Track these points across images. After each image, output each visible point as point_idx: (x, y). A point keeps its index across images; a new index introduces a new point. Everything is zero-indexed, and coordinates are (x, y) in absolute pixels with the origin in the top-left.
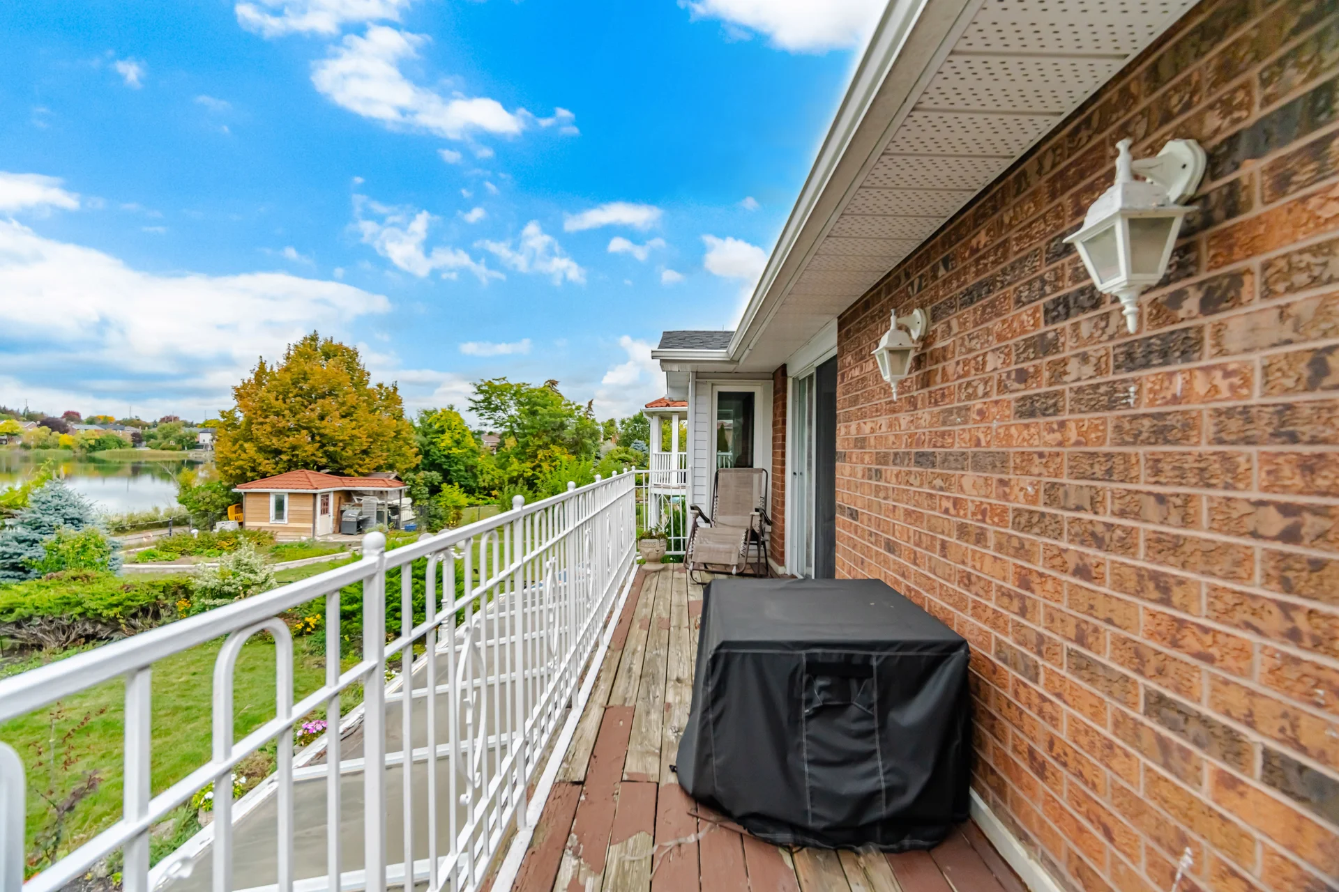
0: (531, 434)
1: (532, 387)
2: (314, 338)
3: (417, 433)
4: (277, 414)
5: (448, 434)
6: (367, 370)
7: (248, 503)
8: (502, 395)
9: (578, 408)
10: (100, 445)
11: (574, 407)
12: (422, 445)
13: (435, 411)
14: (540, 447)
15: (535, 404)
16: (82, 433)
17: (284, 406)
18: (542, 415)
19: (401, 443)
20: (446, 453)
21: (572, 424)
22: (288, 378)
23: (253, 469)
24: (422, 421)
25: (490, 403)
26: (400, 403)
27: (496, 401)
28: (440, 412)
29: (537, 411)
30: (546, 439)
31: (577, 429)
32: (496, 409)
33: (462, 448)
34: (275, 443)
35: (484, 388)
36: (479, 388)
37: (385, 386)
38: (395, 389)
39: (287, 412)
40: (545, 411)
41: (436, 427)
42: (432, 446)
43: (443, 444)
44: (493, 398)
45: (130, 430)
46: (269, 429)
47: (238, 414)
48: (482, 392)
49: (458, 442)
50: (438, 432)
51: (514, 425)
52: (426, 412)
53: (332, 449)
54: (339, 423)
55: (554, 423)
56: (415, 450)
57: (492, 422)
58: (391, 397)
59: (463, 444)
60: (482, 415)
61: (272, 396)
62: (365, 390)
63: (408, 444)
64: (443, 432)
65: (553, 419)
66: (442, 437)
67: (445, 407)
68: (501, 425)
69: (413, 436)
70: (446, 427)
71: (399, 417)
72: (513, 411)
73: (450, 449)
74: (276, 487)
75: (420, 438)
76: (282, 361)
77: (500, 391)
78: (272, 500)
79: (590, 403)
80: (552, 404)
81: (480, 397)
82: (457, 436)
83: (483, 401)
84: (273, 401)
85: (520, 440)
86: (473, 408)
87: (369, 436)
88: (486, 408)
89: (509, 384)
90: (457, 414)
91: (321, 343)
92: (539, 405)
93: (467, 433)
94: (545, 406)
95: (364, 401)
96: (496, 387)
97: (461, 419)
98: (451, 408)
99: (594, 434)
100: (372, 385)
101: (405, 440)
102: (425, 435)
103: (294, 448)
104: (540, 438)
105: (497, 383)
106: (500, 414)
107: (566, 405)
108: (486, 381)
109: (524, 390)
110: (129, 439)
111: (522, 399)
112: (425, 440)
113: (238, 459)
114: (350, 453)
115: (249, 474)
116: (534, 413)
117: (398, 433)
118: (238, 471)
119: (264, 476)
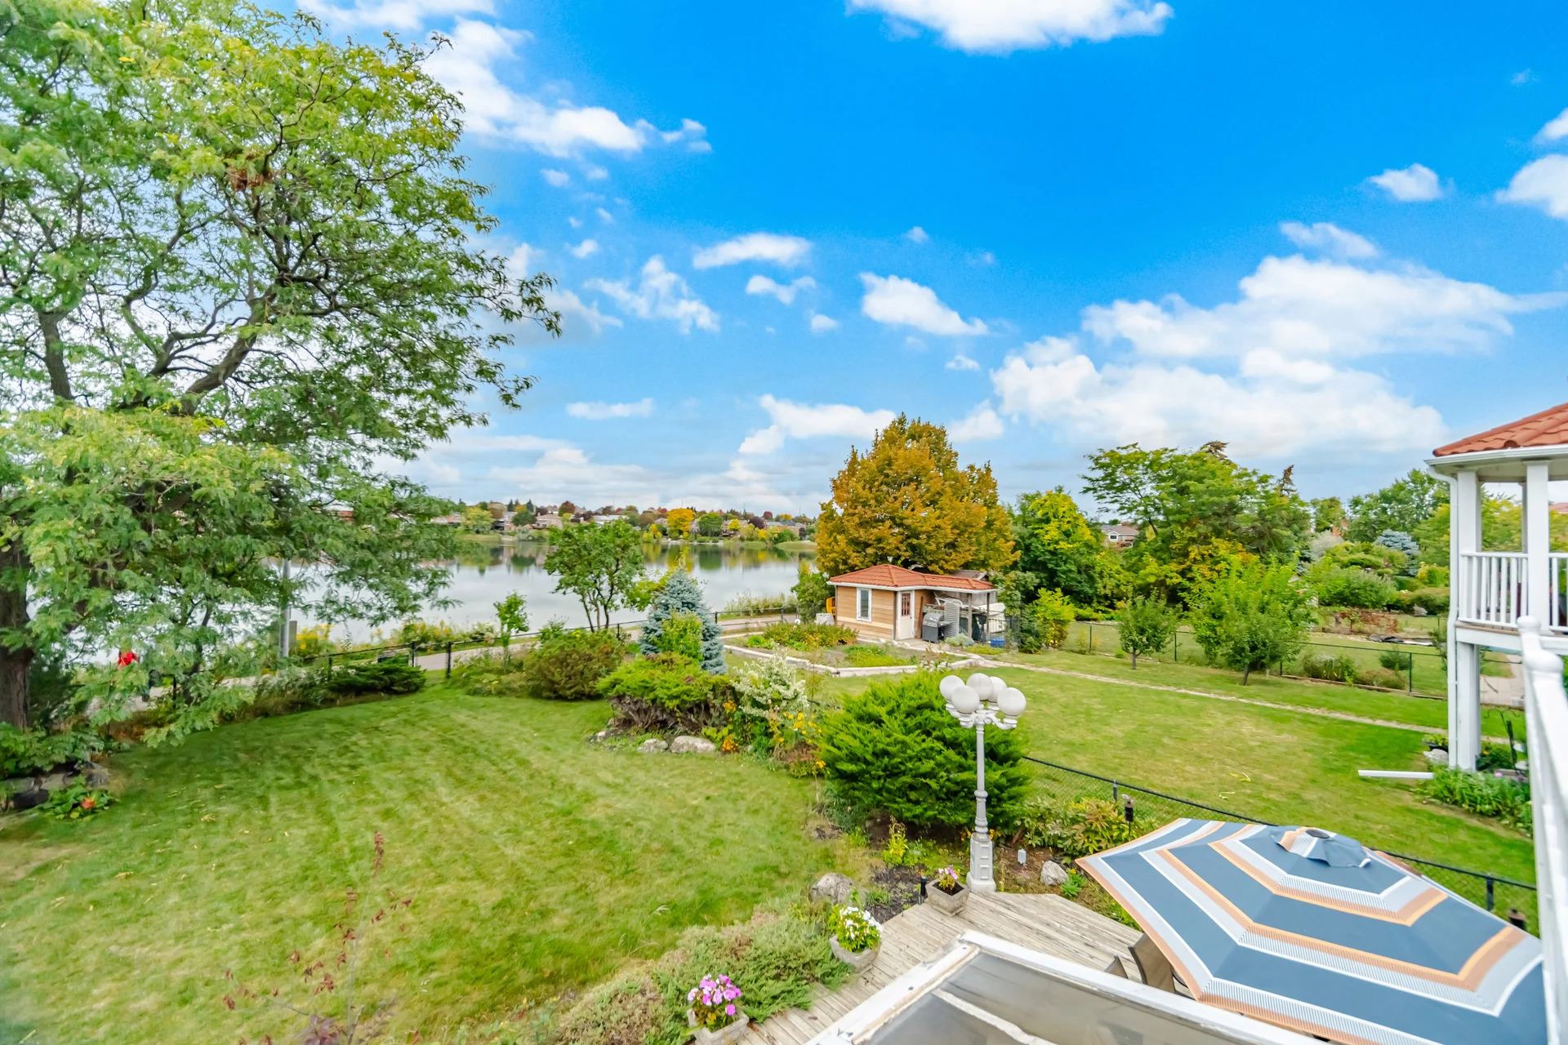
0: (1179, 522)
1: (1177, 453)
2: (902, 421)
3: (1015, 523)
4: (865, 504)
5: (1054, 524)
6: (954, 450)
7: (840, 596)
8: (1131, 467)
9: (1263, 480)
10: (780, 538)
11: (1255, 479)
12: (1022, 538)
13: (1038, 495)
14: (1193, 541)
15: (1184, 477)
16: (773, 528)
17: (870, 496)
18: (1196, 493)
19: (995, 534)
20: (1051, 548)
21: (1250, 507)
22: (873, 465)
23: (845, 563)
24: (1023, 509)
25: (1114, 481)
26: (994, 487)
27: (1122, 477)
28: (1044, 496)
29: (1187, 487)
30: (1203, 528)
31: (1261, 513)
32: (1124, 487)
33: (1074, 542)
34: (862, 535)
35: (1103, 461)
36: (1096, 460)
37: (977, 467)
38: (988, 470)
39: (873, 502)
40: (1201, 487)
41: (1039, 514)
42: (1034, 539)
43: (1047, 537)
44: (1118, 474)
45: (799, 526)
46: (857, 520)
47: (835, 506)
48: (1102, 466)
49: (1067, 534)
50: (1040, 521)
51: (1151, 509)
52: (1026, 497)
53: (917, 541)
54: (924, 513)
55: (1217, 504)
56: (1012, 543)
57: (1117, 506)
58: (984, 481)
59: (1073, 537)
60: (1101, 497)
61: (859, 486)
62: (952, 473)
63: (1004, 537)
64: (1048, 521)
65: (1215, 499)
66: (1047, 527)
67: (1053, 489)
68: (1130, 510)
69: (1011, 527)
70: (1051, 515)
71: (991, 504)
72: (1148, 489)
73: (1057, 543)
74: (862, 582)
75: (1019, 528)
76: (871, 449)
77: (1130, 462)
78: (859, 594)
79: (1288, 471)
80: (1213, 473)
81: (1100, 473)
82: (1066, 527)
83: (1104, 479)
84: (860, 490)
85: (1159, 530)
86: (1088, 489)
87: (955, 527)
88: (1108, 488)
89: (1142, 453)
90: (1066, 498)
91: (907, 427)
92: (1191, 478)
93: (1080, 522)
94: (1200, 480)
95: (951, 486)
96: (1120, 458)
97: (1071, 504)
98: (1060, 490)
99: (1296, 521)
100: (961, 467)
101: (1000, 531)
102: (1026, 524)
103: (879, 540)
104: (1193, 527)
105: (1124, 453)
106: (1129, 495)
107: (1240, 476)
108: (1107, 450)
109: (1165, 459)
110: (797, 534)
111: (1164, 473)
112: (1026, 532)
113: (833, 551)
114: (933, 547)
115: (841, 567)
116: (1183, 491)
117: (989, 524)
118: (832, 564)
119: (852, 569)
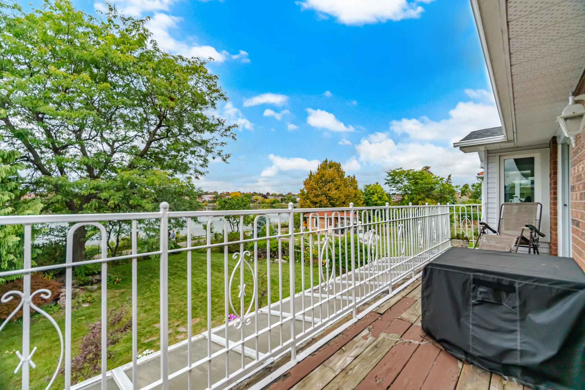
0: (415, 193)
1: (415, 171)
2: (326, 161)
4: (315, 190)
5: (376, 195)
6: (344, 171)
7: (309, 220)
8: (400, 176)
9: (441, 179)
10: (274, 202)
11: (439, 179)
12: (365, 200)
13: (370, 185)
14: (420, 199)
15: (417, 179)
16: (271, 198)
17: (317, 187)
18: (421, 184)
19: (357, 199)
20: (375, 203)
21: (438, 188)
22: (318, 176)
24: (365, 190)
25: (395, 180)
26: (356, 183)
27: (397, 179)
28: (372, 185)
29: (418, 182)
30: (423, 195)
31: (440, 190)
32: (398, 182)
33: (382, 201)
34: (315, 200)
35: (391, 174)
36: (389, 174)
37: (351, 176)
38: (354, 177)
39: (318, 189)
40: (422, 182)
41: (371, 192)
42: (369, 200)
43: (374, 199)
45: (280, 198)
46: (313, 195)
47: (305, 190)
48: (391, 175)
49: (380, 198)
50: (371, 194)
51: (407, 189)
52: (367, 186)
53: (332, 202)
54: (334, 192)
56: (363, 201)
57: (396, 188)
58: (353, 181)
59: (382, 199)
60: (391, 186)
61: (313, 183)
62: (343, 178)
63: (360, 199)
64: (374, 194)
65: (426, 186)
66: (374, 196)
67: (375, 183)
68: (400, 190)
69: (362, 196)
70: (375, 192)
71: (356, 189)
72: (406, 183)
73: (377, 201)
74: (316, 215)
75: (364, 196)
76: (317, 171)
77: (400, 174)
78: (315, 219)
79: (450, 176)
80: (426, 178)
81: (390, 178)
82: (380, 196)
83: (391, 180)
84: (314, 185)
85: (409, 196)
86: (387, 183)
87: (345, 197)
88: (393, 182)
89: (403, 171)
90: (379, 186)
91: (328, 163)
92: (419, 179)
93: (384, 194)
94: (422, 180)
95: (343, 183)
96: (397, 173)
97: (381, 188)
98: (377, 183)
99: (452, 192)
100: (346, 177)
101: (358, 198)
102: (367, 195)
103: (321, 201)
104: (420, 195)
105: (398, 171)
106: (400, 185)
107: (434, 178)
108: (392, 170)
109: (411, 173)
110: (280, 201)
111: (411, 177)
112: (367, 198)
113: (305, 205)
114: (338, 203)
116: (416, 183)
117: (356, 195)
